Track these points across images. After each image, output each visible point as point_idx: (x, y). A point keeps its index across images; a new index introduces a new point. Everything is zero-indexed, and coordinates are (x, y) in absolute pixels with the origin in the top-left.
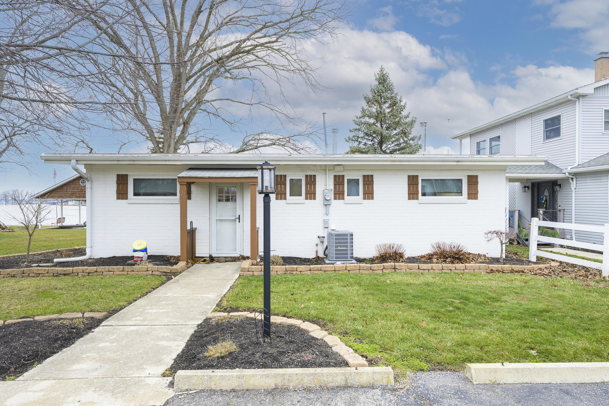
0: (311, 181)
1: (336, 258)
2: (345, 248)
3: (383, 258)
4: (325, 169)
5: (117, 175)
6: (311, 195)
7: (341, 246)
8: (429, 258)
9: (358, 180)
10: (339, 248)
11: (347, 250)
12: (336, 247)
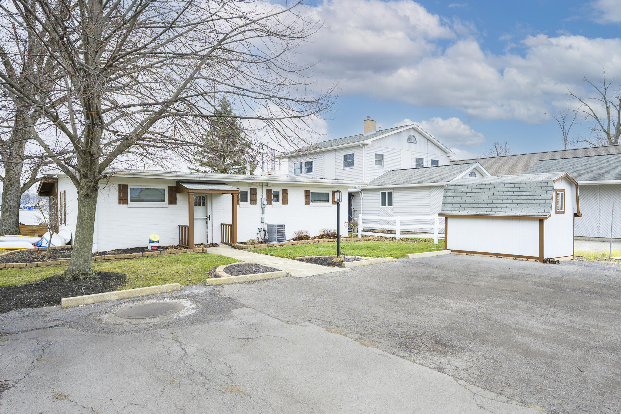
0: (254, 192)
1: (278, 240)
2: (282, 234)
3: (300, 238)
4: (262, 185)
5: (119, 185)
6: (254, 202)
7: (280, 233)
8: (321, 237)
9: (279, 192)
10: (279, 234)
11: (283, 235)
12: (278, 233)
